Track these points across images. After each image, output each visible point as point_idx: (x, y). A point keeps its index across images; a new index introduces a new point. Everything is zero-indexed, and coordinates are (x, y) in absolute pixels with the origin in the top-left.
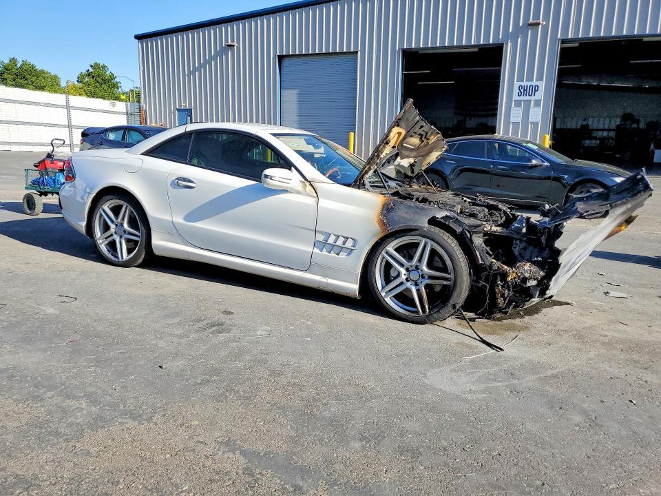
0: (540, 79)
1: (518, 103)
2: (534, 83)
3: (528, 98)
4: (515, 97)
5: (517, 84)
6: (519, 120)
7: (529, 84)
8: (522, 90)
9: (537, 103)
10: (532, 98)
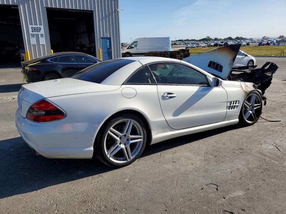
0: (40, 24)
1: (33, 35)
2: (38, 26)
3: (37, 33)
4: (31, 32)
5: (30, 27)
6: (35, 43)
7: (36, 26)
8: (33, 29)
9: (42, 35)
10: (39, 33)
